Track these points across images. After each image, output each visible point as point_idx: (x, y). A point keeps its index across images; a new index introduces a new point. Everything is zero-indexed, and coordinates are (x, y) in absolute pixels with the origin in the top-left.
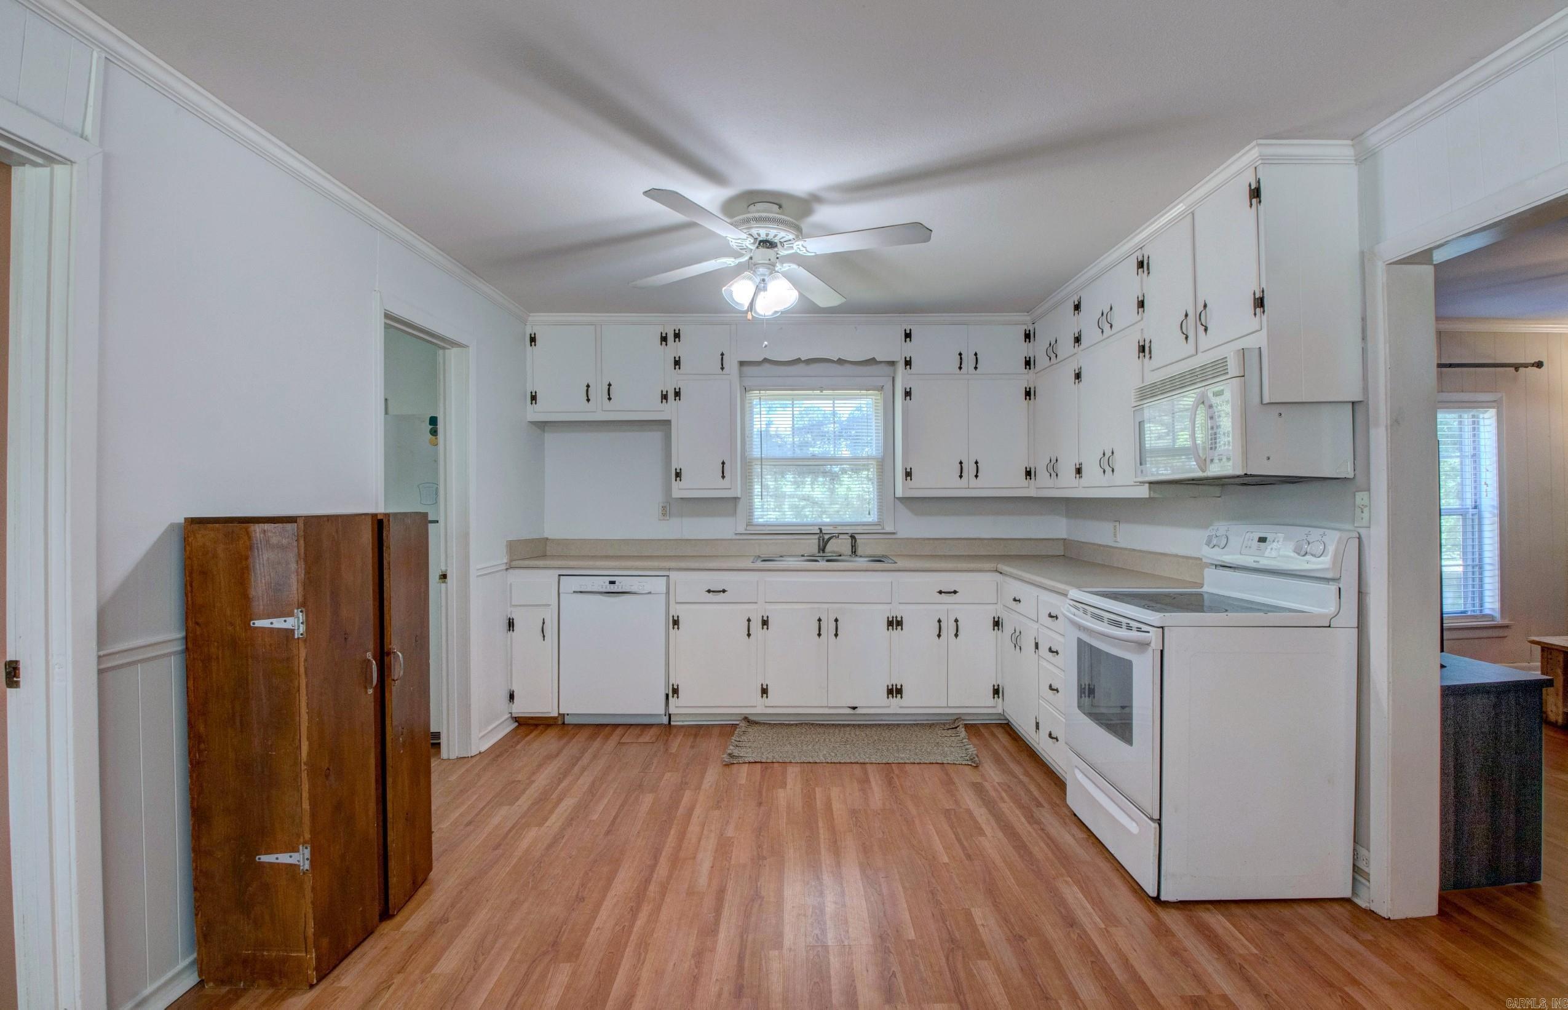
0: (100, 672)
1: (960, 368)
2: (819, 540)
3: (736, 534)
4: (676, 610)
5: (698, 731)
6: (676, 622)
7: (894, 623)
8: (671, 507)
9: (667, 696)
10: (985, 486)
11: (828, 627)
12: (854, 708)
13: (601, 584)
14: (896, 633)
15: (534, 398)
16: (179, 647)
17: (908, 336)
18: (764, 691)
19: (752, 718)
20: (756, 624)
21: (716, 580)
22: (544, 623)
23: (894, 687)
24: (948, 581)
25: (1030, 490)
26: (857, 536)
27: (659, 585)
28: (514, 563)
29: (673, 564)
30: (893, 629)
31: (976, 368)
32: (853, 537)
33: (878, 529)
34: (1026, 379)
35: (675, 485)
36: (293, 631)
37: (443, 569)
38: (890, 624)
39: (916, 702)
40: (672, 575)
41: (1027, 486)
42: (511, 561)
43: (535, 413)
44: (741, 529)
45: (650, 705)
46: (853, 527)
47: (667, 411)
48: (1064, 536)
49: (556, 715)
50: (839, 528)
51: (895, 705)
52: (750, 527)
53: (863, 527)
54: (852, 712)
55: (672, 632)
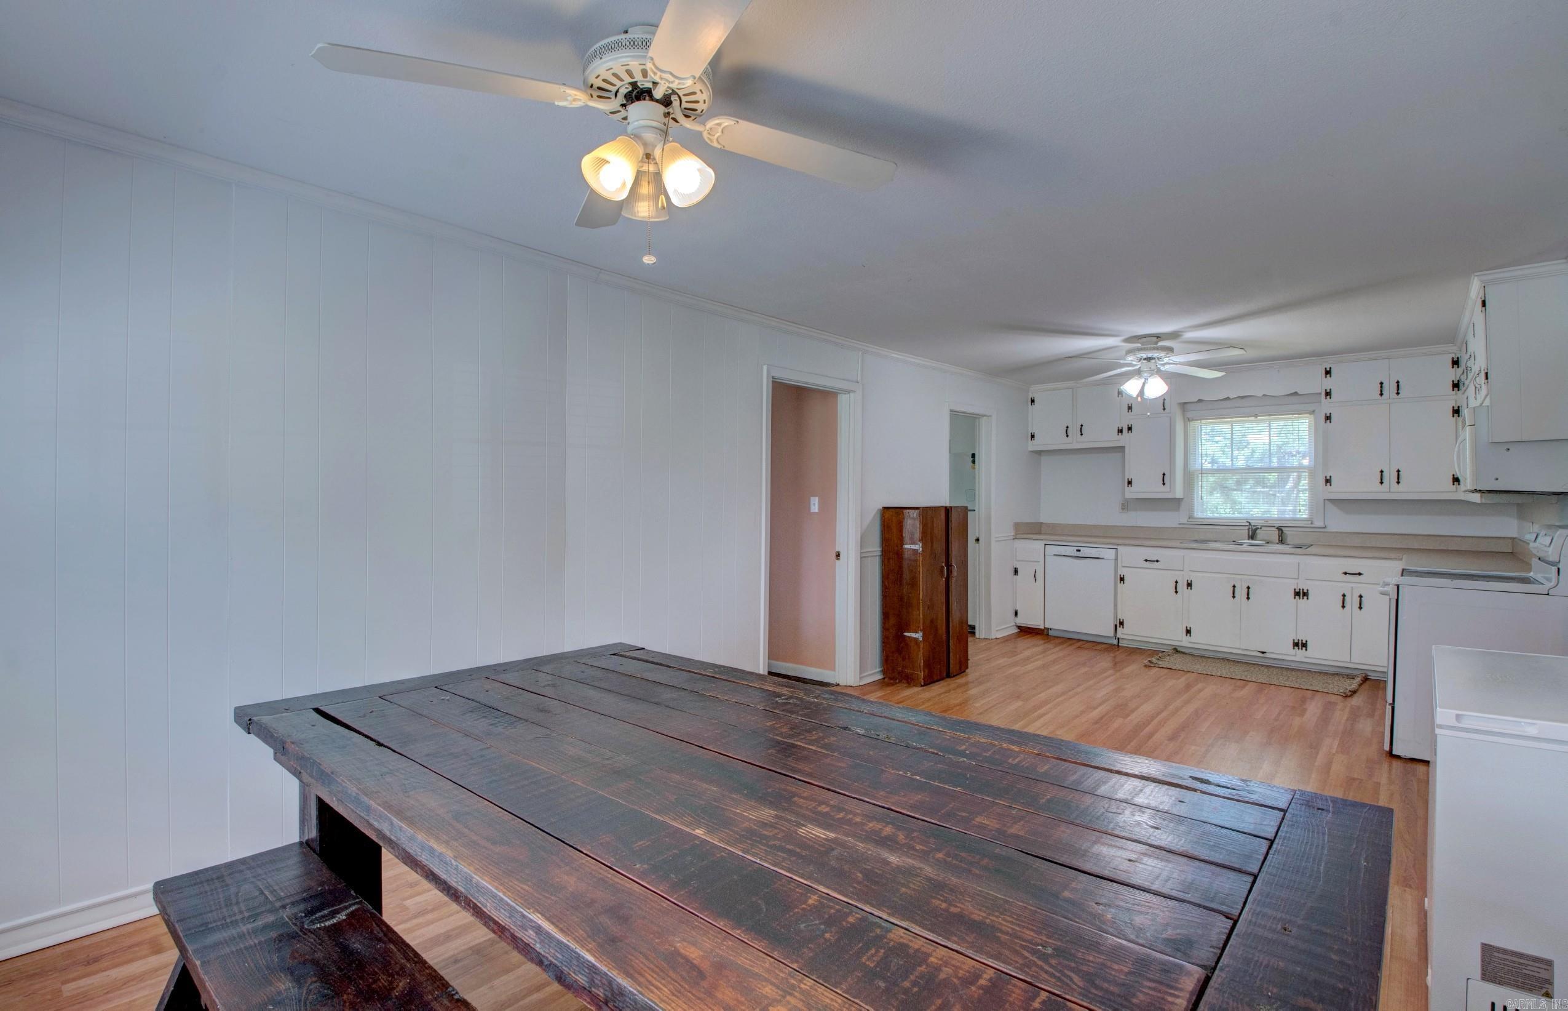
0: (861, 558)
1: (1381, 394)
2: (1249, 530)
3: (1180, 524)
4: (1122, 571)
5: (1135, 652)
6: (1122, 579)
7: (1301, 594)
8: (1127, 505)
9: (1116, 626)
10: (1408, 490)
11: (1241, 593)
12: (1263, 653)
13: (1071, 551)
14: (1302, 602)
15: (1033, 436)
16: (879, 553)
17: (1328, 372)
18: (1188, 632)
19: (1180, 649)
20: (1182, 586)
21: (1152, 553)
22: (1035, 572)
23: (1300, 642)
24: (1353, 565)
25: (1459, 494)
26: (1283, 529)
27: (1109, 554)
28: (1018, 536)
29: (1120, 541)
30: (1300, 598)
31: (1398, 394)
32: (1279, 529)
33: (1308, 524)
34: (1454, 399)
35: (1127, 489)
36: (917, 550)
37: (977, 535)
38: (1297, 594)
39: (1317, 654)
40: (1120, 548)
41: (1455, 490)
42: (1016, 534)
43: (1033, 446)
44: (1184, 521)
45: (1105, 630)
46: (1284, 522)
47: (1125, 439)
48: (1514, 535)
49: (1043, 628)
50: (1270, 522)
51: (1300, 655)
52: (1190, 520)
53: (1294, 522)
54: (1261, 655)
55: (1120, 585)
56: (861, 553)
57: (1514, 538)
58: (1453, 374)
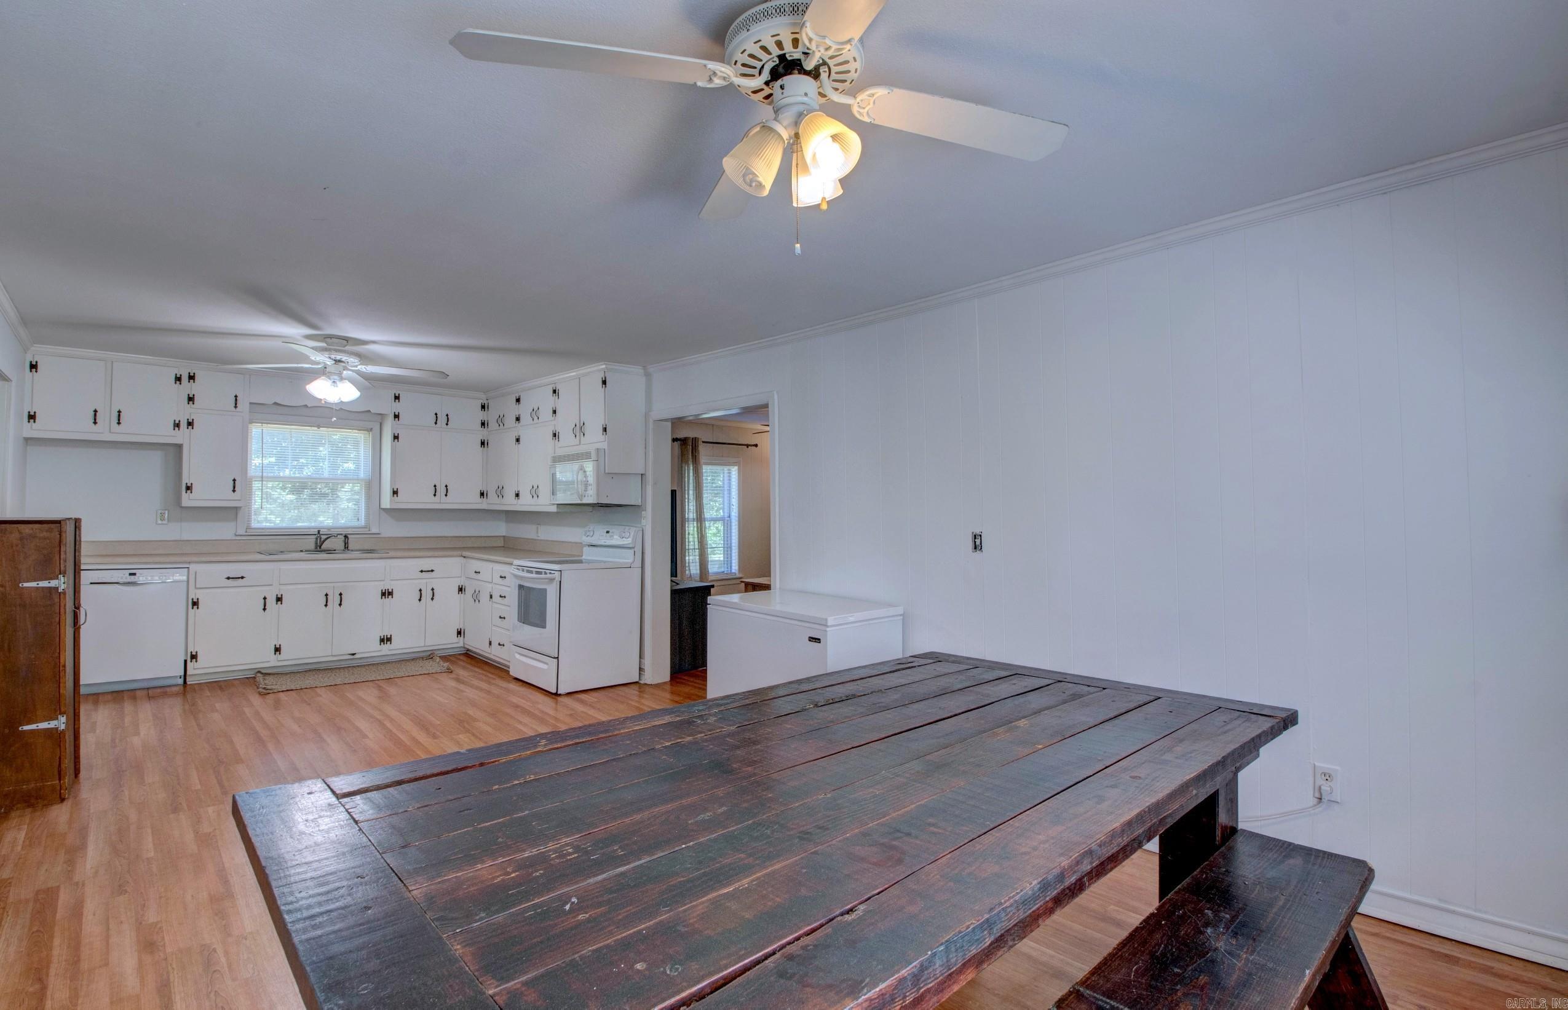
1: (436, 423)
2: (317, 539)
3: (240, 535)
4: (196, 594)
5: (221, 686)
6: (195, 604)
7: (387, 594)
8: (180, 515)
9: (186, 661)
10: (454, 501)
11: (334, 600)
12: (353, 654)
13: (123, 576)
14: (387, 601)
15: (32, 417)
17: (397, 398)
18: (277, 650)
19: (263, 671)
20: (271, 600)
21: (236, 569)
23: (385, 637)
24: (426, 564)
25: (483, 504)
26: (349, 536)
27: (180, 575)
29: (191, 559)
30: (385, 598)
31: (447, 424)
32: (345, 537)
33: (366, 531)
34: (482, 434)
35: (185, 496)
36: (57, 588)
38: (383, 594)
39: (402, 644)
40: (192, 567)
41: (481, 502)
43: (31, 430)
44: (241, 531)
45: (165, 673)
46: (345, 530)
47: (181, 436)
48: (504, 534)
50: (333, 530)
51: (386, 649)
52: (248, 530)
53: (353, 530)
54: (352, 657)
55: (192, 612)
58: (481, 415)
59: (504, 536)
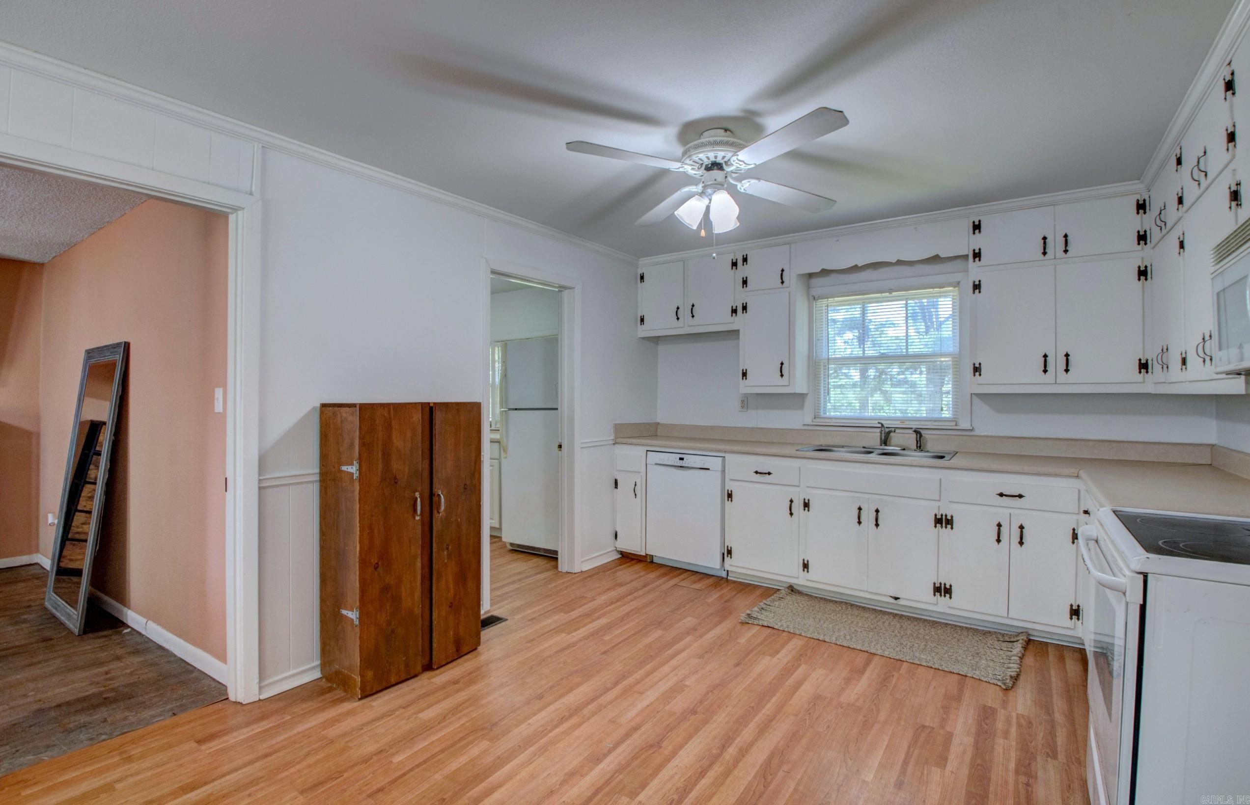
0: (260, 488)
1: (1045, 253)
2: (881, 433)
3: (804, 425)
4: (730, 486)
5: (745, 588)
6: (730, 496)
7: (943, 521)
8: (747, 402)
9: (723, 554)
10: (1077, 381)
11: (868, 517)
12: (896, 599)
13: (673, 459)
14: (945, 532)
15: (642, 320)
16: (317, 478)
17: (977, 227)
18: (806, 566)
19: (795, 587)
20: (798, 506)
21: (764, 463)
22: (635, 485)
23: (943, 586)
24: (1012, 483)
25: (1149, 384)
26: (923, 432)
27: (715, 463)
28: (618, 440)
29: (728, 447)
30: (942, 527)
31: (1066, 251)
32: (917, 432)
33: (951, 425)
34: (1139, 256)
35: (742, 383)
36: (354, 474)
37: (560, 441)
38: (938, 521)
39: (965, 605)
40: (727, 456)
41: (1141, 380)
42: (616, 438)
43: (644, 331)
44: (808, 420)
45: (710, 562)
46: (923, 423)
48: (1213, 441)
49: (644, 554)
50: (907, 423)
51: (942, 605)
52: (817, 420)
53: (934, 423)
54: (893, 601)
55: (728, 504)
56: (260, 480)
57: (1213, 445)
58: (1137, 223)
59: (1212, 446)
